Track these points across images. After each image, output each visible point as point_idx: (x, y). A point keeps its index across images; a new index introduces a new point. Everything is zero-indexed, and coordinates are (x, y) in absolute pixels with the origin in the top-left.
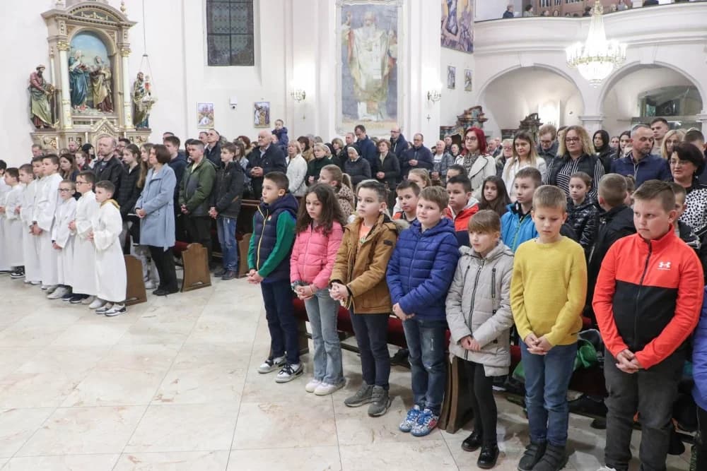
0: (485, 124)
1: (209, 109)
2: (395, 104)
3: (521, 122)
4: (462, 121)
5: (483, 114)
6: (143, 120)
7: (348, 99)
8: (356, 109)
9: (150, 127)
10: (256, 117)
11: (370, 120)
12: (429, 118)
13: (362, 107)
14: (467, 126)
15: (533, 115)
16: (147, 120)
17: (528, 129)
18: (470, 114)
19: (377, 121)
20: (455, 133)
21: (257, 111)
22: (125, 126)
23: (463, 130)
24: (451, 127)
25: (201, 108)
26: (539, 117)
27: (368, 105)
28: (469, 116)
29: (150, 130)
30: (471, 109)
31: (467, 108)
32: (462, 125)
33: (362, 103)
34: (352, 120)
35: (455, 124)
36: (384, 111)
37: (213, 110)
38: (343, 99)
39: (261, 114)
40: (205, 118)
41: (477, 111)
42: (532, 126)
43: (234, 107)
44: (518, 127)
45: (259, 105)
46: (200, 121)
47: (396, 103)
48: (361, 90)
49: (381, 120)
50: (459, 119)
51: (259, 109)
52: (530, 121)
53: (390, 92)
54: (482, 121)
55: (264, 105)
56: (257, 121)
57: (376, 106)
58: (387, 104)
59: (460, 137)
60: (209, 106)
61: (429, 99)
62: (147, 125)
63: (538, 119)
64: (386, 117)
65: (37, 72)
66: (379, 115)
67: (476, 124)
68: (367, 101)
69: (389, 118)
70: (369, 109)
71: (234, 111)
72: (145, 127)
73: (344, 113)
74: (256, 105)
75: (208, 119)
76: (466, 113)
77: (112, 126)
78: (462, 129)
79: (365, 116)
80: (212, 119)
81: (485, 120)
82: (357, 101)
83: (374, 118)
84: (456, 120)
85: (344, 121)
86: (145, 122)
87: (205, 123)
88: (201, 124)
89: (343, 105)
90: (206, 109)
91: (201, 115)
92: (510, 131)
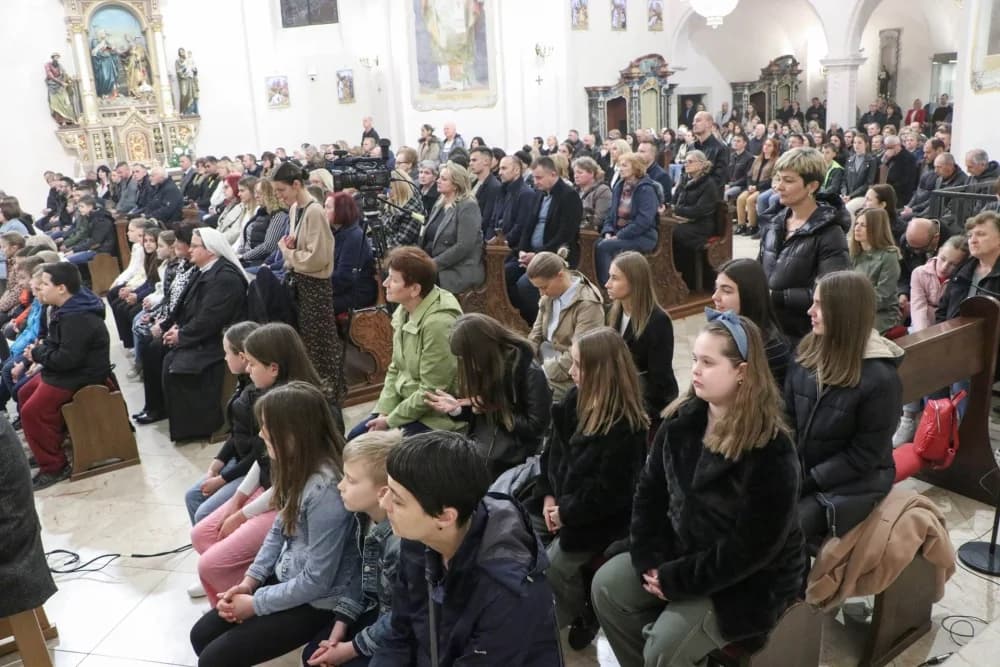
1: (282, 84)
2: (485, 64)
3: (763, 70)
4: (625, 78)
5: (665, 66)
6: (189, 105)
7: (424, 63)
8: (436, 76)
10: (340, 90)
11: (455, 89)
12: (539, 81)
13: (443, 73)
14: (634, 84)
16: (195, 104)
17: (773, 79)
18: (639, 66)
19: (464, 90)
20: (615, 95)
21: (340, 82)
24: (608, 87)
25: (271, 83)
26: (798, 61)
27: (451, 69)
28: (636, 70)
30: (639, 60)
31: (633, 59)
32: (627, 83)
33: (443, 67)
34: (431, 91)
35: (617, 82)
36: (472, 75)
37: (287, 84)
38: (419, 63)
39: (344, 85)
40: (277, 95)
41: (653, 61)
42: (782, 75)
43: (313, 79)
44: (757, 79)
45: (342, 75)
46: (270, 100)
48: (441, 49)
49: (469, 87)
50: (622, 75)
51: (342, 79)
52: (775, 68)
53: (478, 49)
54: (663, 75)
55: (346, 74)
56: (341, 95)
57: (461, 69)
58: (475, 65)
59: (624, 100)
60: (282, 80)
61: (537, 54)
62: (195, 111)
63: (795, 64)
64: (475, 83)
65: (51, 60)
66: (466, 82)
67: (652, 81)
68: (450, 63)
69: (479, 85)
70: (452, 74)
71: (313, 83)
72: (193, 114)
73: (420, 81)
74: (338, 75)
75: (281, 97)
76: (631, 66)
78: (627, 89)
79: (448, 83)
80: (286, 95)
81: (667, 73)
82: (436, 65)
83: (460, 86)
84: (619, 75)
85: (422, 92)
86: (193, 107)
87: (277, 102)
88: (272, 103)
89: (420, 71)
90: (278, 84)
91: (271, 92)
92: (743, 85)
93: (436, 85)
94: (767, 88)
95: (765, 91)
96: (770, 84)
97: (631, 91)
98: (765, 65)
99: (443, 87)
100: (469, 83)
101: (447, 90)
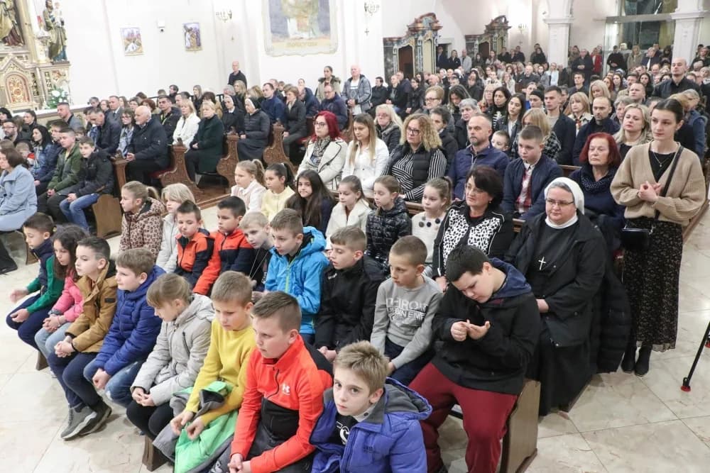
0: (439, 32)
1: (135, 34)
2: (328, 18)
3: (487, 26)
4: (412, 31)
5: (437, 22)
6: (59, 52)
7: (276, 16)
8: (286, 27)
9: (68, 60)
10: (187, 40)
11: (302, 38)
12: (367, 32)
13: (292, 25)
14: (418, 36)
15: (500, 18)
16: (64, 51)
17: (494, 33)
18: (421, 22)
19: (310, 39)
20: (405, 44)
21: (188, 33)
22: (39, 61)
23: (414, 40)
24: (400, 38)
25: (126, 33)
26: (507, 20)
27: (298, 21)
28: (420, 25)
29: (68, 62)
30: (422, 17)
31: (418, 17)
32: (414, 35)
33: (291, 20)
34: (281, 40)
35: (405, 34)
36: (316, 27)
37: (139, 34)
38: (271, 17)
39: (191, 36)
40: (132, 44)
41: (430, 18)
42: (499, 30)
43: (162, 30)
44: (483, 32)
45: (189, 27)
46: (126, 48)
48: (290, 5)
49: (314, 37)
50: (409, 29)
51: (189, 30)
52: (496, 25)
53: (321, 6)
54: (436, 30)
55: (192, 26)
56: (188, 44)
57: (307, 22)
58: (319, 19)
59: (411, 48)
60: (135, 31)
61: (366, 10)
62: (64, 57)
63: (506, 22)
64: (318, 34)
66: (311, 32)
67: (429, 33)
68: (298, 16)
69: (323, 35)
70: (300, 26)
71: (163, 33)
72: (63, 60)
73: (272, 32)
74: (185, 27)
75: (135, 46)
76: (417, 22)
77: (20, 62)
78: (412, 39)
79: (296, 34)
80: (139, 44)
81: (439, 28)
82: (286, 18)
83: (305, 35)
84: (407, 29)
85: (274, 40)
86: (62, 54)
87: (132, 50)
88: (127, 51)
89: (272, 24)
90: (132, 34)
91: (126, 41)
92: (475, 37)
93: (286, 35)
94: (490, 39)
95: (489, 41)
96: (492, 36)
97: (416, 40)
98: (488, 23)
99: (292, 36)
100: (314, 34)
101: (296, 39)
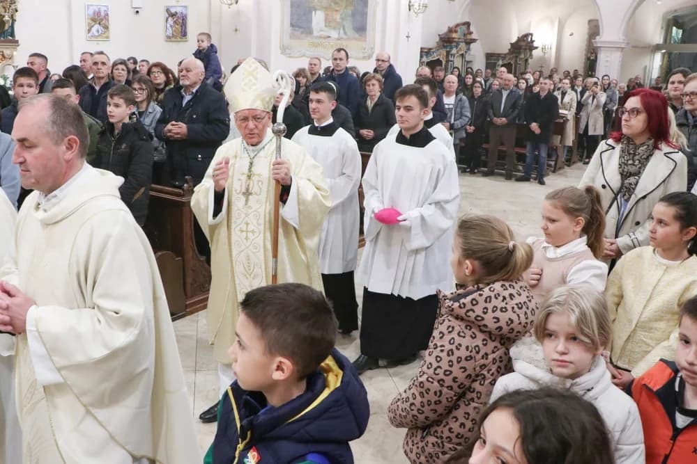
0: (472, 46)
1: (103, 14)
2: (364, 15)
3: (512, 44)
4: (443, 41)
5: (471, 33)
6: (6, 28)
7: (299, 6)
8: (310, 21)
9: (17, 38)
10: (168, 26)
11: (329, 37)
12: (408, 37)
13: (318, 18)
14: (451, 48)
15: (526, 36)
16: (12, 27)
17: (520, 53)
18: (456, 32)
19: (338, 39)
20: (434, 57)
21: (170, 19)
23: (445, 54)
24: (430, 49)
25: (91, 12)
26: (533, 39)
27: (327, 15)
28: (454, 35)
29: (17, 42)
30: (458, 25)
31: (452, 24)
32: (445, 47)
33: (318, 12)
34: (303, 36)
35: (436, 45)
36: (348, 25)
37: (107, 15)
38: (292, 6)
39: (175, 22)
40: (97, 26)
41: (464, 28)
42: (525, 49)
43: (137, 12)
44: (507, 51)
45: (173, 11)
47: (366, 14)
49: (344, 36)
50: (441, 39)
51: (173, 15)
52: (523, 44)
54: (469, 42)
55: (179, 10)
56: (170, 32)
57: (338, 17)
58: (353, 15)
59: (441, 62)
60: (102, 10)
61: (410, 10)
62: (12, 34)
63: (532, 41)
64: (351, 33)
66: (342, 31)
68: (326, 9)
69: (357, 36)
70: (328, 22)
71: (138, 17)
72: (10, 38)
73: (292, 25)
74: (168, 10)
75: (100, 28)
76: (450, 30)
78: (444, 52)
79: (322, 31)
80: (106, 28)
81: (474, 41)
82: (311, 9)
83: (334, 34)
84: (438, 39)
85: (292, 37)
86: (10, 31)
87: (96, 34)
88: (90, 34)
89: (292, 14)
90: (99, 13)
91: (90, 22)
92: (498, 56)
93: (308, 31)
94: (514, 60)
95: (512, 62)
96: (517, 57)
99: (316, 33)
100: (345, 33)
101: (320, 37)
